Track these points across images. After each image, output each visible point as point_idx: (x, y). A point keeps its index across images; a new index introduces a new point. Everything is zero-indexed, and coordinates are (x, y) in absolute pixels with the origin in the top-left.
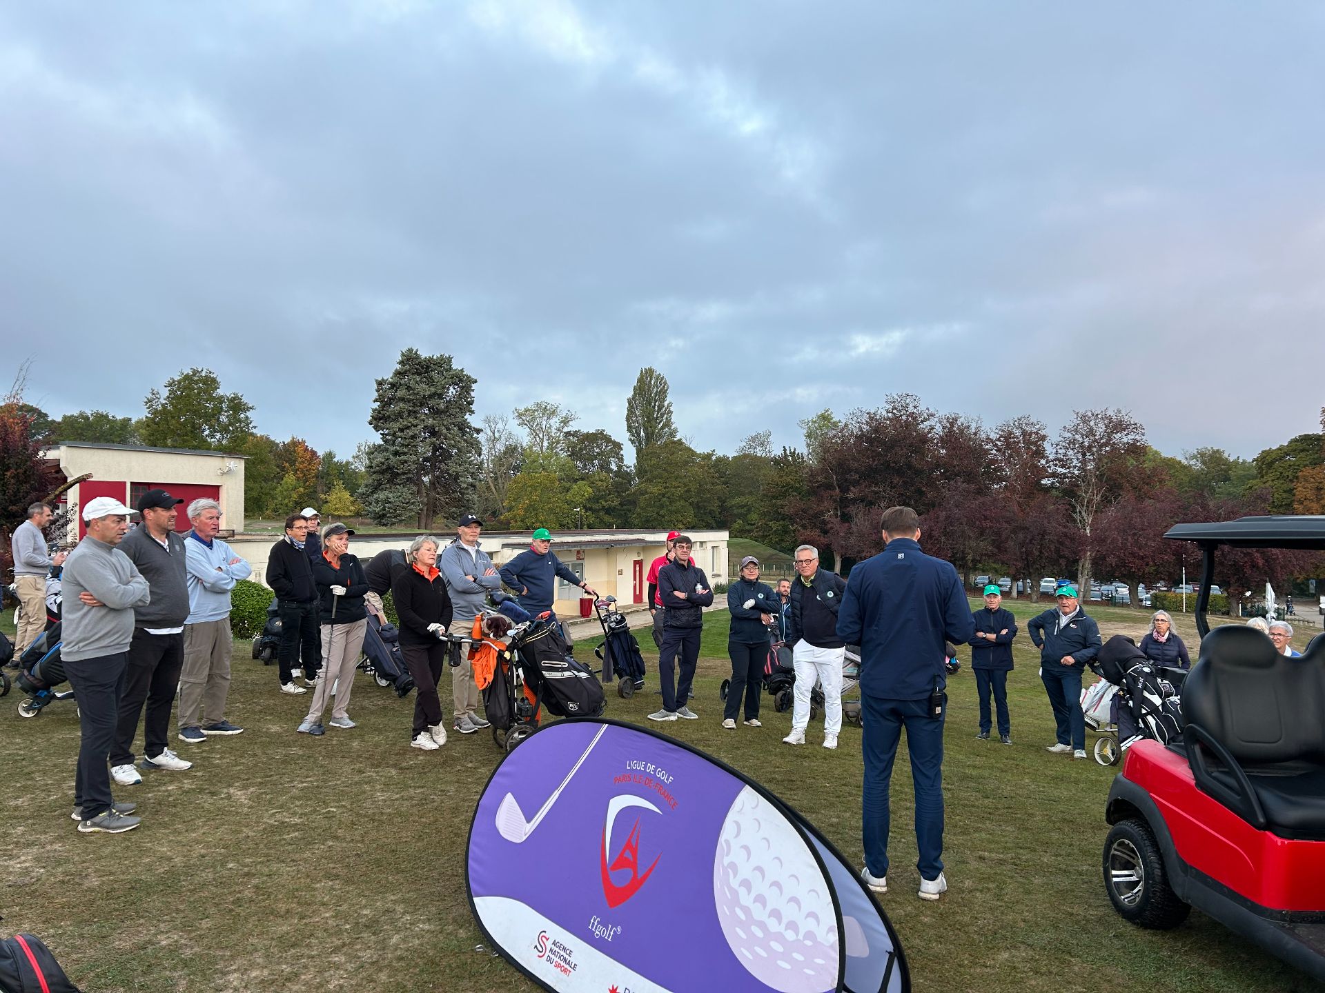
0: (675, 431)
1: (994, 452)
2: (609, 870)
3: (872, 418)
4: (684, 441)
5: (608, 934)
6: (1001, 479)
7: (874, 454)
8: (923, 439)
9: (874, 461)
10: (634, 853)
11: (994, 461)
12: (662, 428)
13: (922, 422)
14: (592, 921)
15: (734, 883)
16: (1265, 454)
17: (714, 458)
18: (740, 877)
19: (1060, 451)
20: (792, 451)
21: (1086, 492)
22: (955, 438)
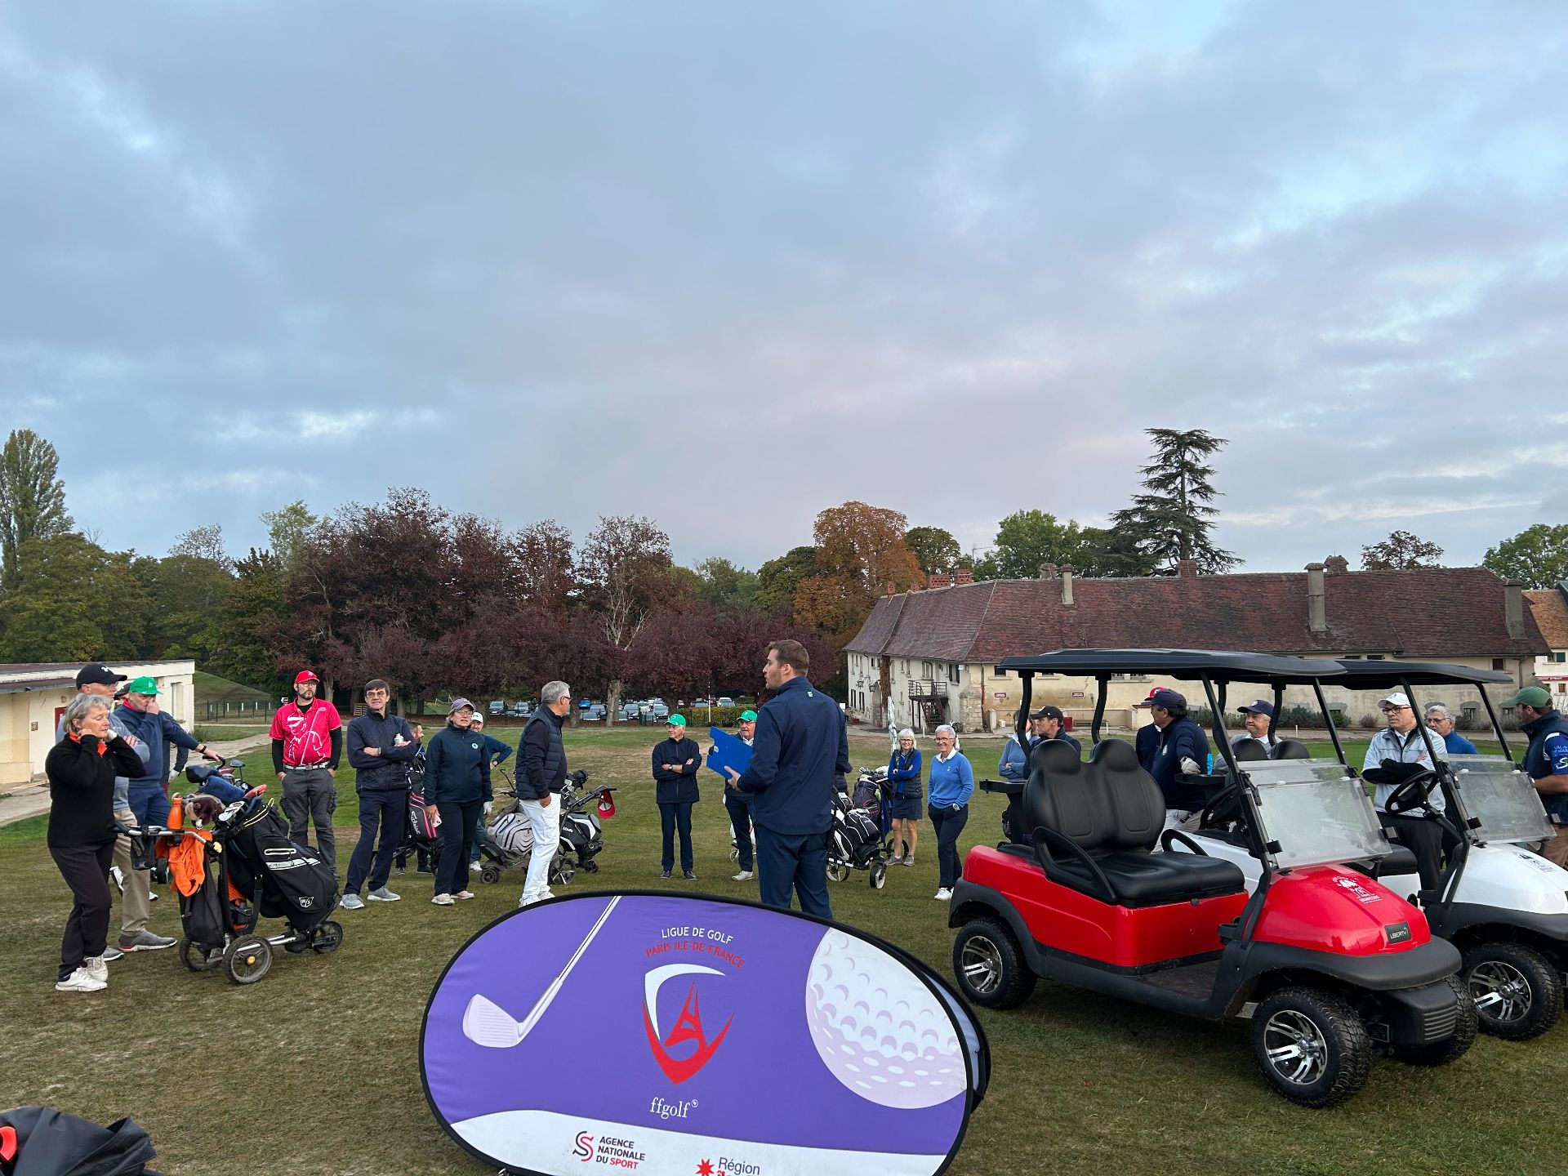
0: (70, 521)
1: (516, 560)
2: (664, 1048)
3: (371, 515)
4: (86, 536)
5: (681, 1111)
6: (525, 591)
7: (376, 560)
8: (436, 543)
9: (376, 568)
10: (695, 1020)
11: (516, 570)
12: (49, 516)
13: (433, 522)
14: (653, 1104)
15: (835, 1023)
16: (769, 565)
17: (133, 560)
18: (840, 1016)
19: (586, 560)
20: (264, 553)
21: (615, 605)
22: (473, 542)
